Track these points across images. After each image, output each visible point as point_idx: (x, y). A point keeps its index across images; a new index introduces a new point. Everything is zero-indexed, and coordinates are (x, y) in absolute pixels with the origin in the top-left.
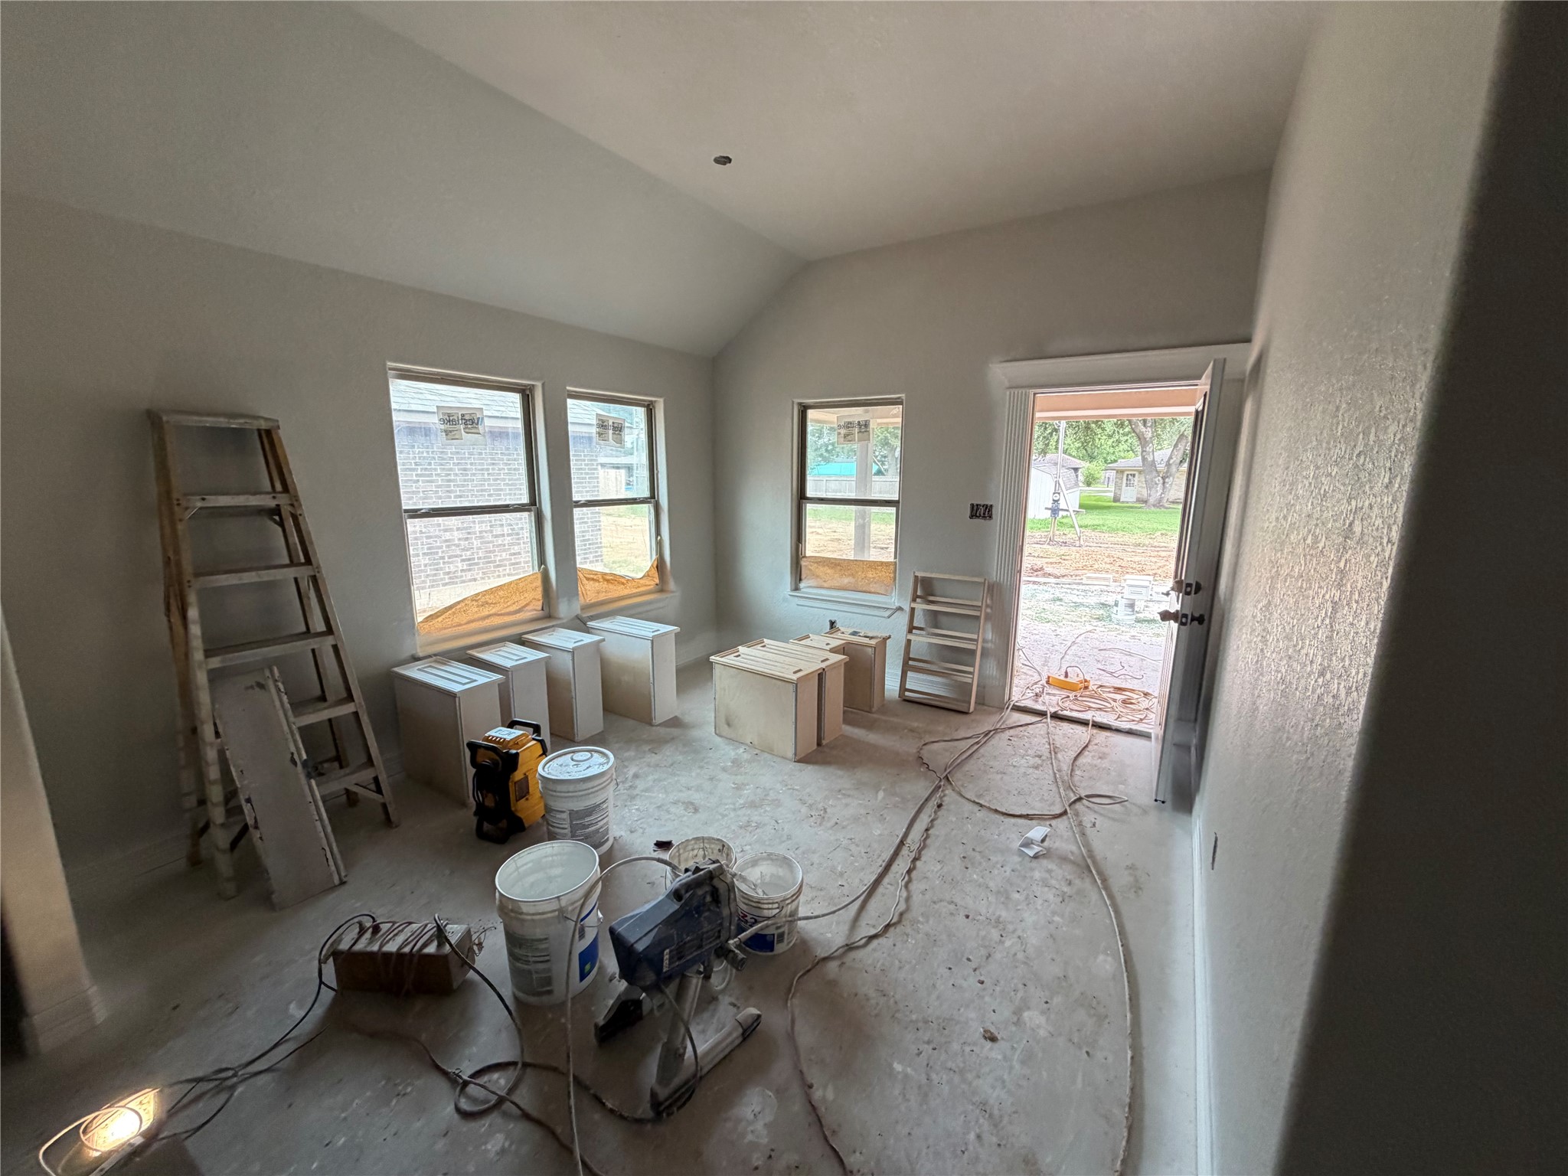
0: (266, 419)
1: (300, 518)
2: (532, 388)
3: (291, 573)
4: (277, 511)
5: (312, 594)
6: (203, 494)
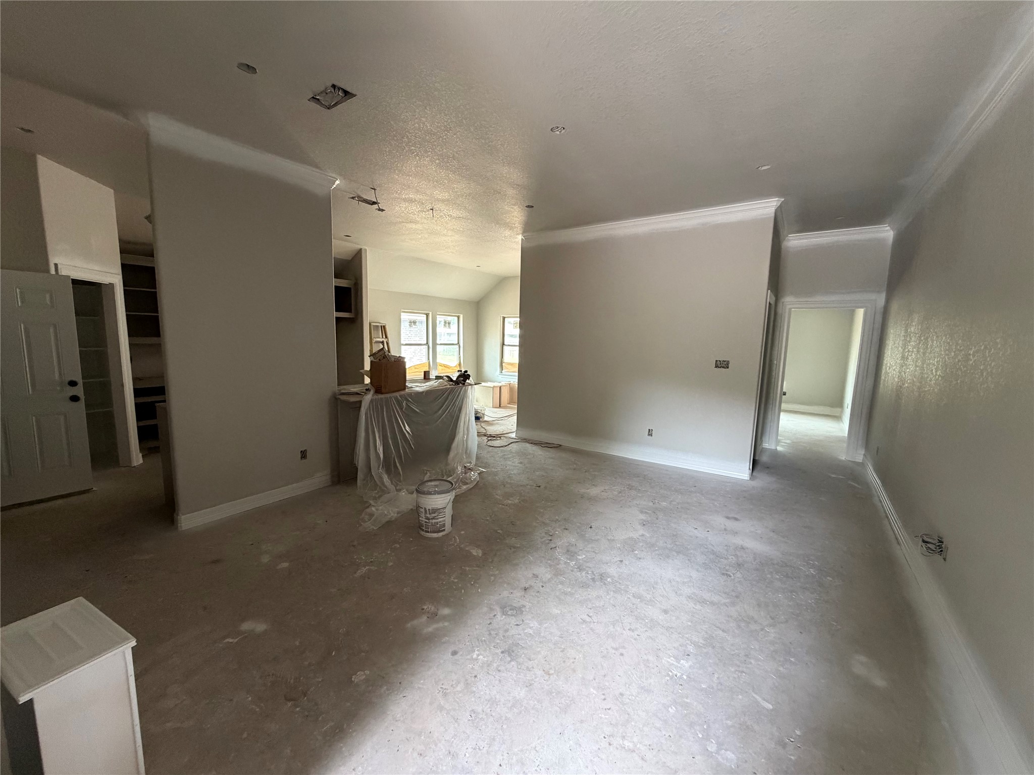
2: (429, 314)
4: (383, 342)
6: (376, 338)
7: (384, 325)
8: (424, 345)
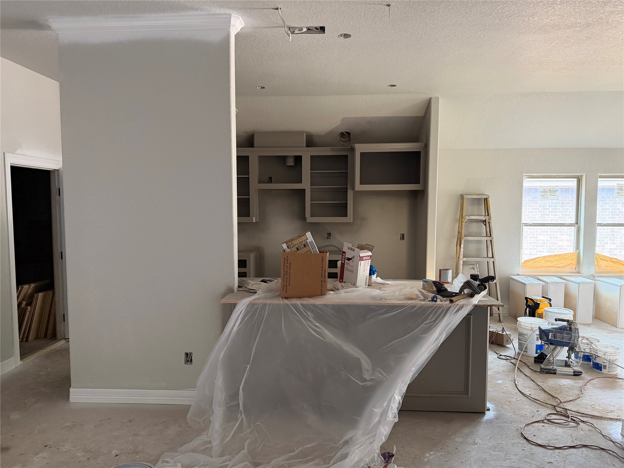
0: (486, 195)
1: (490, 223)
2: (581, 176)
3: (486, 238)
4: (485, 221)
5: (490, 246)
6: (469, 216)
7: (485, 197)
8: (571, 225)
